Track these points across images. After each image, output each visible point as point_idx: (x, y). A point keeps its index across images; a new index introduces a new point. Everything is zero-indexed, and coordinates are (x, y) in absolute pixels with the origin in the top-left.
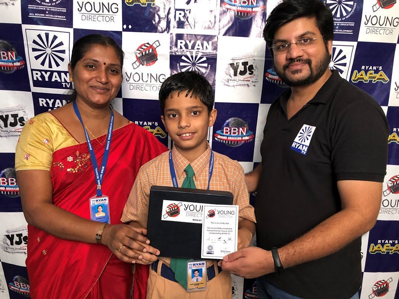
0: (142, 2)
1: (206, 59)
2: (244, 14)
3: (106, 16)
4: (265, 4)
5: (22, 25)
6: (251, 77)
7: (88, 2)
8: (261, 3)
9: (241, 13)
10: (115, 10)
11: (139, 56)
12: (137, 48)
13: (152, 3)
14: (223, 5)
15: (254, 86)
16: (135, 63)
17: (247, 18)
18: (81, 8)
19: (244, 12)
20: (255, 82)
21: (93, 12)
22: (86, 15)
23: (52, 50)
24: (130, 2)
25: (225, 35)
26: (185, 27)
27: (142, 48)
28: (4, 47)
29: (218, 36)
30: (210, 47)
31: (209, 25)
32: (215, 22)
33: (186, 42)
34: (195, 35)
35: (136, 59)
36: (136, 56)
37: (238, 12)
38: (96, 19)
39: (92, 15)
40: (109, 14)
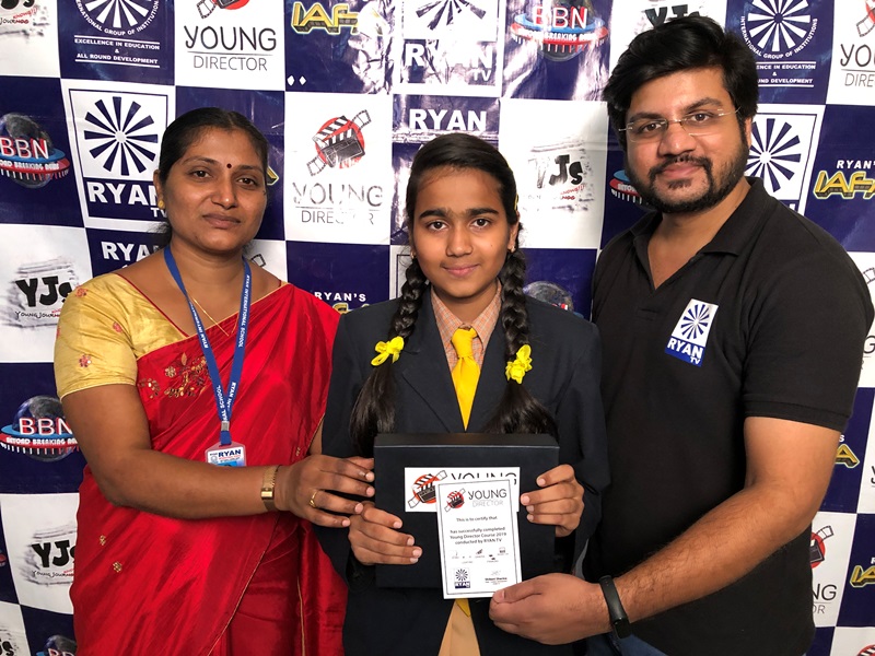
0: (329, 25)
2: (560, 49)
3: (247, 57)
4: (606, 26)
5: (62, 81)
6: (576, 190)
7: (209, 28)
8: (599, 23)
9: (553, 46)
10: (271, 44)
11: (322, 145)
12: (318, 130)
13: (352, 26)
14: (511, 29)
15: (585, 209)
16: (314, 161)
17: (566, 58)
18: (194, 41)
19: (560, 44)
20: (587, 200)
21: (220, 48)
22: (204, 56)
23: (130, 135)
24: (303, 24)
25: (516, 95)
26: (427, 80)
27: (331, 129)
28: (23, 130)
29: (501, 100)
30: (482, 124)
31: (480, 75)
32: (494, 68)
33: (428, 113)
34: (449, 97)
35: (315, 154)
36: (317, 145)
37: (545, 44)
38: (226, 66)
39: (218, 56)
40: (255, 52)
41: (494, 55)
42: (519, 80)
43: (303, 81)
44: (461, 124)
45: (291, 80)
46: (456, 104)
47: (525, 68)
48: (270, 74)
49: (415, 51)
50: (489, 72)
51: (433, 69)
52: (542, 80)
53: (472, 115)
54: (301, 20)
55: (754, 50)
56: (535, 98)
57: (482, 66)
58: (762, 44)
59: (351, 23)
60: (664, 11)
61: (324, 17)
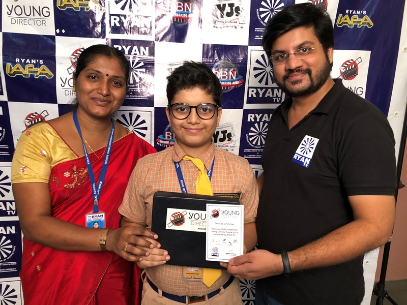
0: (75, 6)
1: (143, 64)
2: (180, 20)
3: (37, 20)
4: (200, 11)
7: (18, 6)
9: (177, 19)
10: (47, 14)
11: (74, 61)
12: (72, 54)
13: (86, 7)
16: (70, 68)
17: (183, 25)
18: (11, 12)
19: (180, 18)
21: (23, 15)
22: (16, 19)
24: (62, 5)
25: (162, 40)
26: (121, 32)
27: (78, 54)
29: (155, 42)
30: (147, 52)
31: (145, 31)
32: (151, 28)
33: (122, 47)
34: (131, 40)
35: (71, 64)
36: (71, 61)
37: (173, 18)
38: (27, 23)
39: (23, 19)
40: (40, 17)
41: (151, 23)
42: (163, 34)
43: (63, 31)
44: (137, 52)
45: (58, 31)
46: (135, 43)
47: (164, 29)
48: (48, 28)
49: (115, 19)
50: (149, 30)
51: (124, 27)
52: (173, 34)
53: (142, 48)
54: (61, 3)
55: (263, 23)
56: (170, 41)
57: (146, 27)
58: (266, 21)
59: (84, 6)
60: (224, 5)
61: (72, 3)
